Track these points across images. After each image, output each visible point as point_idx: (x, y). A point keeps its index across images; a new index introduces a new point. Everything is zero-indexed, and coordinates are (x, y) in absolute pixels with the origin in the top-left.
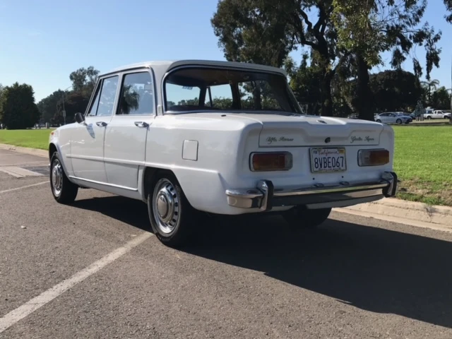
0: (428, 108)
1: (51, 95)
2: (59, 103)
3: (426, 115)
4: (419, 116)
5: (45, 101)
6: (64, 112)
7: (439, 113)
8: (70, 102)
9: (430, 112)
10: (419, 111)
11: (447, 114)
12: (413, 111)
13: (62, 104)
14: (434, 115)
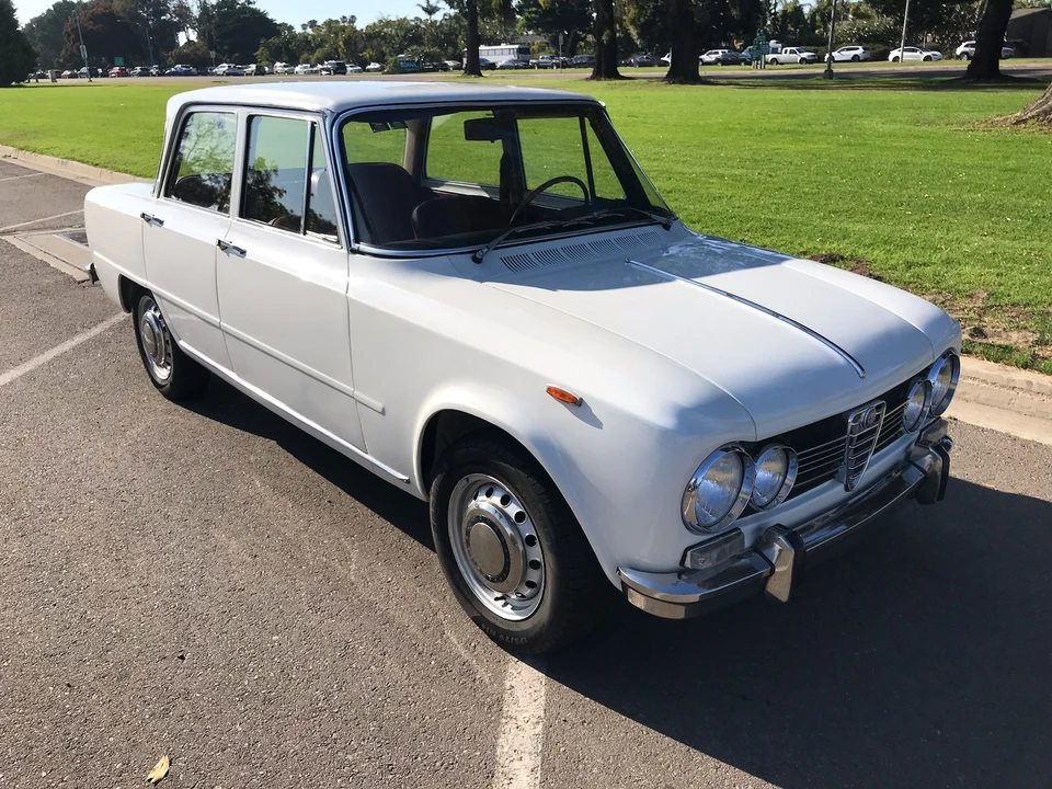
0: (772, 43)
1: (49, 10)
2: (67, 28)
3: (770, 57)
4: (758, 59)
5: (38, 21)
6: (83, 48)
7: (792, 52)
8: (90, 25)
9: (775, 51)
10: (758, 49)
11: (805, 55)
12: (744, 47)
13: (75, 30)
14: (782, 57)
